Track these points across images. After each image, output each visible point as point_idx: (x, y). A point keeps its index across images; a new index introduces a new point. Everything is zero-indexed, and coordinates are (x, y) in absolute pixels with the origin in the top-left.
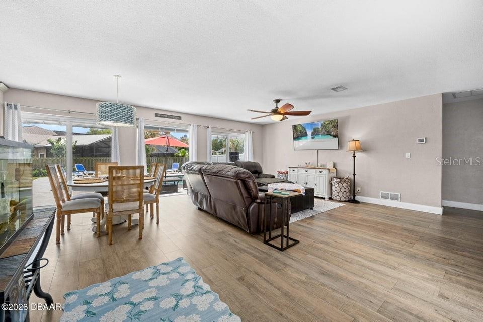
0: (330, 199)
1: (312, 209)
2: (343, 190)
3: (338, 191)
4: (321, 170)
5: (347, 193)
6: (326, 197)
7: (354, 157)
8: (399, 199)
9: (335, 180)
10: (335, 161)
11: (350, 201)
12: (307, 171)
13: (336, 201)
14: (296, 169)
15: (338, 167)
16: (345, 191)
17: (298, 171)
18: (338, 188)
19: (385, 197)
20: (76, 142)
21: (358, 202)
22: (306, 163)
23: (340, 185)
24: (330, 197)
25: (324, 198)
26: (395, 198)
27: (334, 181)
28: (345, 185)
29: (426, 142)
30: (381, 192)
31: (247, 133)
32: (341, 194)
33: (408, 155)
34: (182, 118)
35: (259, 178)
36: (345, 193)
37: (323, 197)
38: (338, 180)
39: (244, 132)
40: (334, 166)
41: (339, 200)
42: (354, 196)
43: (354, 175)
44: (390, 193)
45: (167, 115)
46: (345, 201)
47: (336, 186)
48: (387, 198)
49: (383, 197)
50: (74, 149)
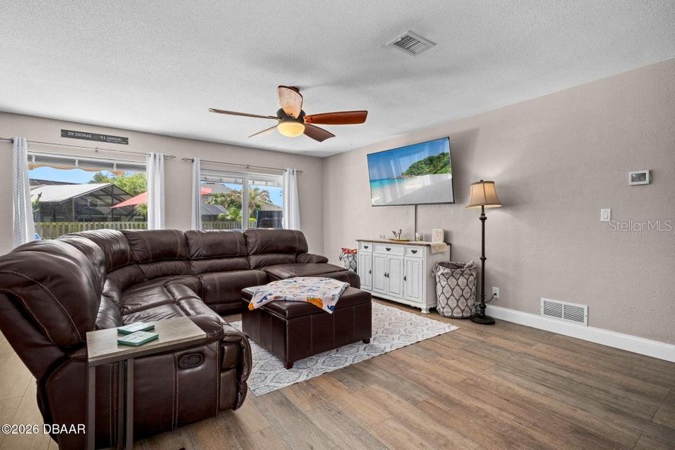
0: (433, 310)
1: (367, 341)
2: (457, 292)
3: (448, 296)
4: (414, 248)
5: (467, 300)
6: (424, 306)
7: (483, 219)
8: (586, 319)
9: (442, 270)
10: (448, 229)
11: (472, 318)
12: (388, 250)
13: (444, 316)
14: (370, 245)
15: (454, 242)
16: (462, 295)
17: (374, 249)
18: (447, 288)
19: (551, 311)
20: (40, 196)
21: (491, 322)
22: (394, 232)
23: (453, 281)
24: (433, 306)
25: (420, 310)
26: (576, 316)
27: (439, 273)
28: (462, 281)
29: (650, 182)
30: (543, 299)
31: (287, 173)
32: (453, 303)
33: (605, 214)
34: (129, 141)
35: (297, 262)
36: (462, 299)
37: (418, 306)
38: (447, 270)
39: (281, 171)
40: (447, 238)
41: (450, 314)
42: (483, 307)
43: (483, 259)
44: (563, 303)
45: (93, 134)
46: (463, 318)
47: (444, 283)
48: (558, 315)
49: (547, 312)
50: (35, 207)
